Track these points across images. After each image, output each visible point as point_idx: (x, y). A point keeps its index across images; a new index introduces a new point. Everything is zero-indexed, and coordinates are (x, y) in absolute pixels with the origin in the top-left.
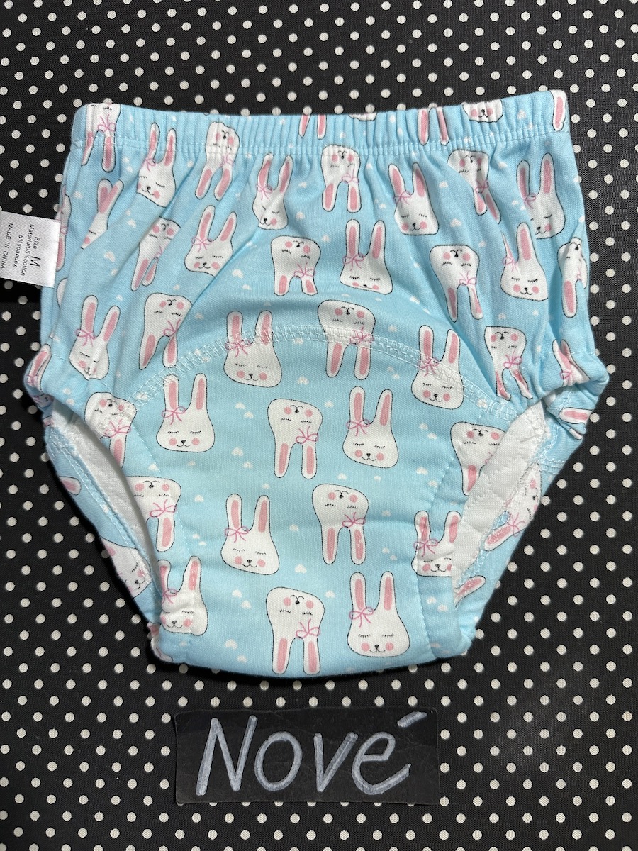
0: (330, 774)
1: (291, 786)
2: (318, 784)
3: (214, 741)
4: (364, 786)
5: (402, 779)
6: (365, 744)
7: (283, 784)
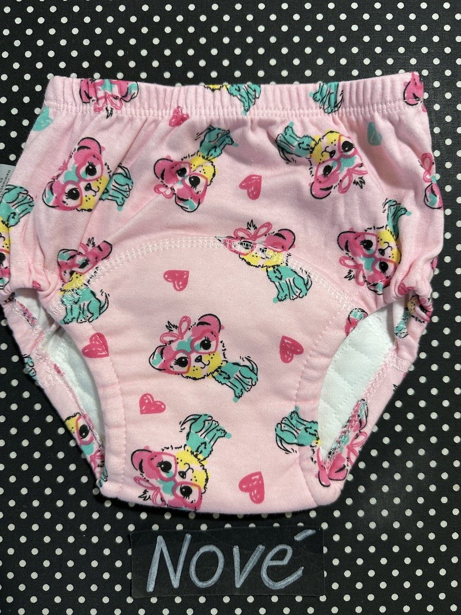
0: (245, 575)
1: (216, 584)
2: (236, 582)
3: (160, 552)
4: (270, 583)
5: (297, 578)
6: (271, 553)
7: (211, 582)
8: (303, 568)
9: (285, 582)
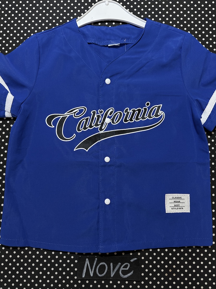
0: (114, 273)
1: (105, 275)
2: (111, 275)
3: (87, 264)
4: (122, 275)
5: (131, 274)
6: (123, 266)
7: (103, 275)
8: (133, 271)
9: (127, 276)
